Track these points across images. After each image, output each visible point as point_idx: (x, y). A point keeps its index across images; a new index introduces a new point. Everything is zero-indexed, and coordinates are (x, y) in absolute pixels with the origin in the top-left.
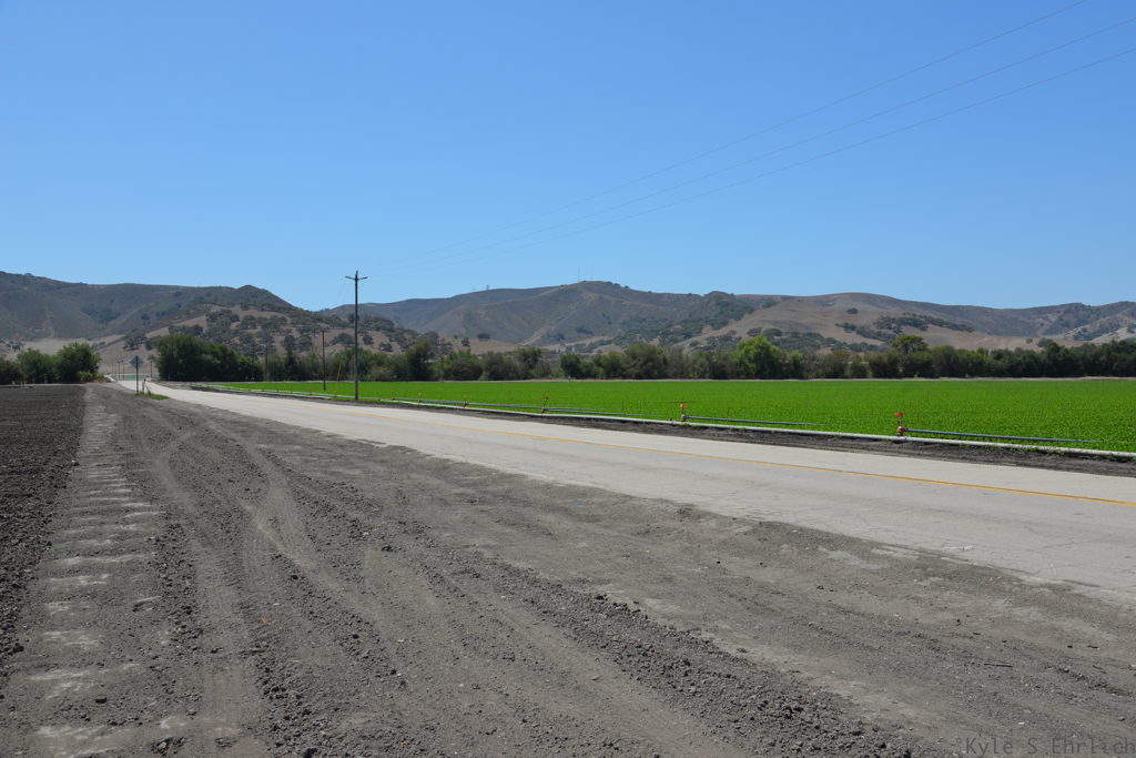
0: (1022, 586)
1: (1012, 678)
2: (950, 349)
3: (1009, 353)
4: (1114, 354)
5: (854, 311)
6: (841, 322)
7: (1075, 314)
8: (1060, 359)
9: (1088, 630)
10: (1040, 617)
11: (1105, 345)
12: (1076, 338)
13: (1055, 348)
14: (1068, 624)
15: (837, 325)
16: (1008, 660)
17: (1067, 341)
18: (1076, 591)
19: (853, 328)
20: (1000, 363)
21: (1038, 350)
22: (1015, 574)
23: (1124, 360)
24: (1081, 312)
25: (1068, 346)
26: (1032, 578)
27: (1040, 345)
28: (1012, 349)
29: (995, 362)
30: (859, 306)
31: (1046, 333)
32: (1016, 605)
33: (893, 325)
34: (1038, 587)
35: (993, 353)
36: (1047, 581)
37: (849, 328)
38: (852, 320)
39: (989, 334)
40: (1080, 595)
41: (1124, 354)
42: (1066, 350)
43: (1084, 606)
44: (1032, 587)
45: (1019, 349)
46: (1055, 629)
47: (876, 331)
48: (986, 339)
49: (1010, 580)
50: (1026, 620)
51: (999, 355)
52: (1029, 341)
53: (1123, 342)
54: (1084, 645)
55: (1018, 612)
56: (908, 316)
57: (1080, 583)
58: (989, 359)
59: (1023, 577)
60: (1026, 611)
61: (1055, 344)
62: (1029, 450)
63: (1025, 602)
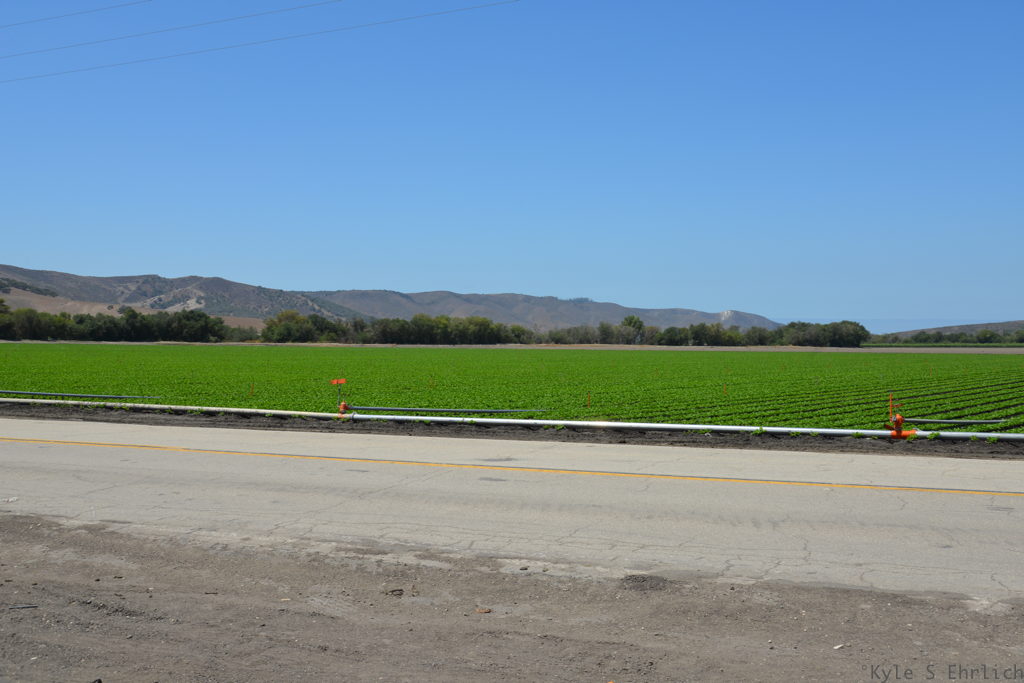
0: (61, 530)
1: (35, 617)
2: (32, 312)
3: (90, 318)
4: (184, 321)
7: (151, 285)
8: (138, 324)
9: (116, 562)
10: (73, 557)
11: (176, 313)
12: (152, 306)
13: (133, 315)
14: (98, 560)
16: (34, 602)
17: (145, 309)
18: (111, 529)
20: (82, 327)
21: (118, 316)
22: (56, 520)
23: (193, 327)
24: (157, 284)
25: (145, 313)
26: (72, 521)
27: (121, 311)
28: (94, 314)
29: (77, 326)
31: (127, 300)
32: (52, 548)
34: (76, 529)
35: (76, 317)
36: (84, 523)
39: (73, 299)
40: (113, 533)
41: (192, 322)
42: (143, 317)
43: (116, 542)
44: (70, 530)
45: (100, 314)
46: (87, 566)
48: (69, 304)
49: (49, 525)
50: (60, 562)
51: (81, 320)
52: (111, 307)
53: (192, 312)
54: (111, 577)
55: (54, 555)
57: (114, 522)
58: (71, 323)
59: (63, 521)
60: (61, 553)
61: (133, 311)
62: (97, 407)
63: (63, 544)
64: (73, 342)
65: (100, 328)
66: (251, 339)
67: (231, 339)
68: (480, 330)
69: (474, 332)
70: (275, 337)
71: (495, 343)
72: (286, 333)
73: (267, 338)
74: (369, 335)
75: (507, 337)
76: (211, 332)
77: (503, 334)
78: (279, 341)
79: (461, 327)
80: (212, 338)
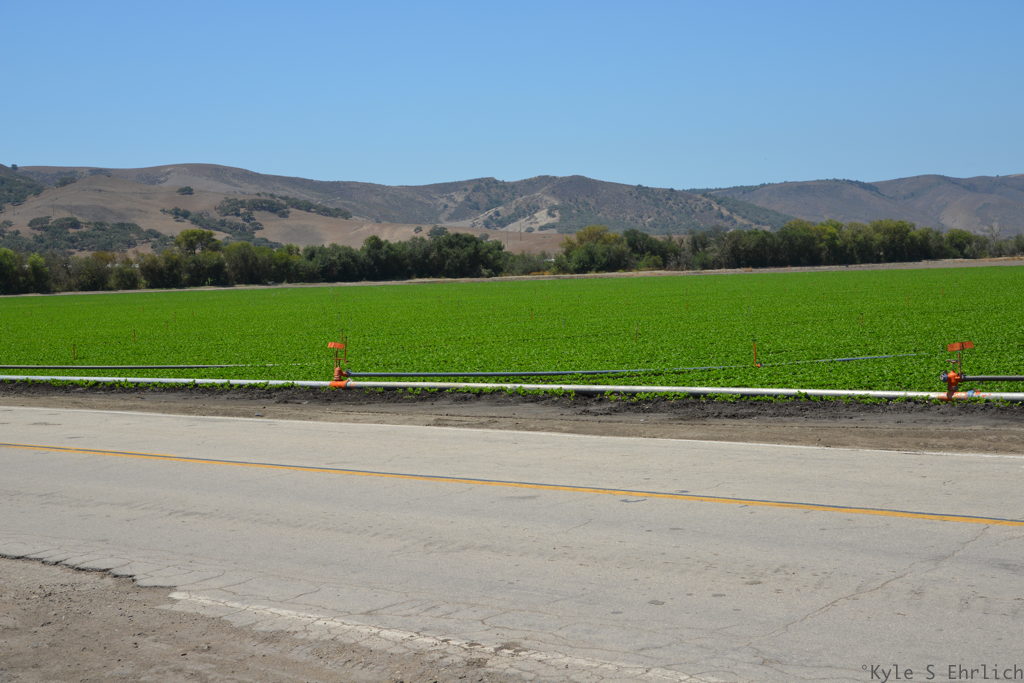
3: (322, 250)
5: (188, 191)
6: (169, 207)
8: (383, 257)
13: (378, 244)
15: (163, 211)
19: (186, 215)
20: (311, 264)
21: (356, 246)
23: (458, 257)
28: (327, 245)
29: (306, 263)
30: (197, 183)
33: (242, 210)
35: (306, 250)
37: (180, 214)
38: (185, 203)
41: (457, 250)
42: (389, 246)
47: (218, 217)
51: (312, 254)
56: (263, 197)
58: (299, 260)
64: (299, 285)
65: (333, 264)
66: (539, 270)
67: (511, 271)
68: (893, 241)
69: (883, 243)
70: (573, 265)
71: (919, 260)
72: (587, 258)
73: (562, 268)
74: (711, 256)
75: (941, 248)
76: (482, 262)
77: (933, 244)
78: (577, 271)
79: (860, 237)
80: (485, 271)
